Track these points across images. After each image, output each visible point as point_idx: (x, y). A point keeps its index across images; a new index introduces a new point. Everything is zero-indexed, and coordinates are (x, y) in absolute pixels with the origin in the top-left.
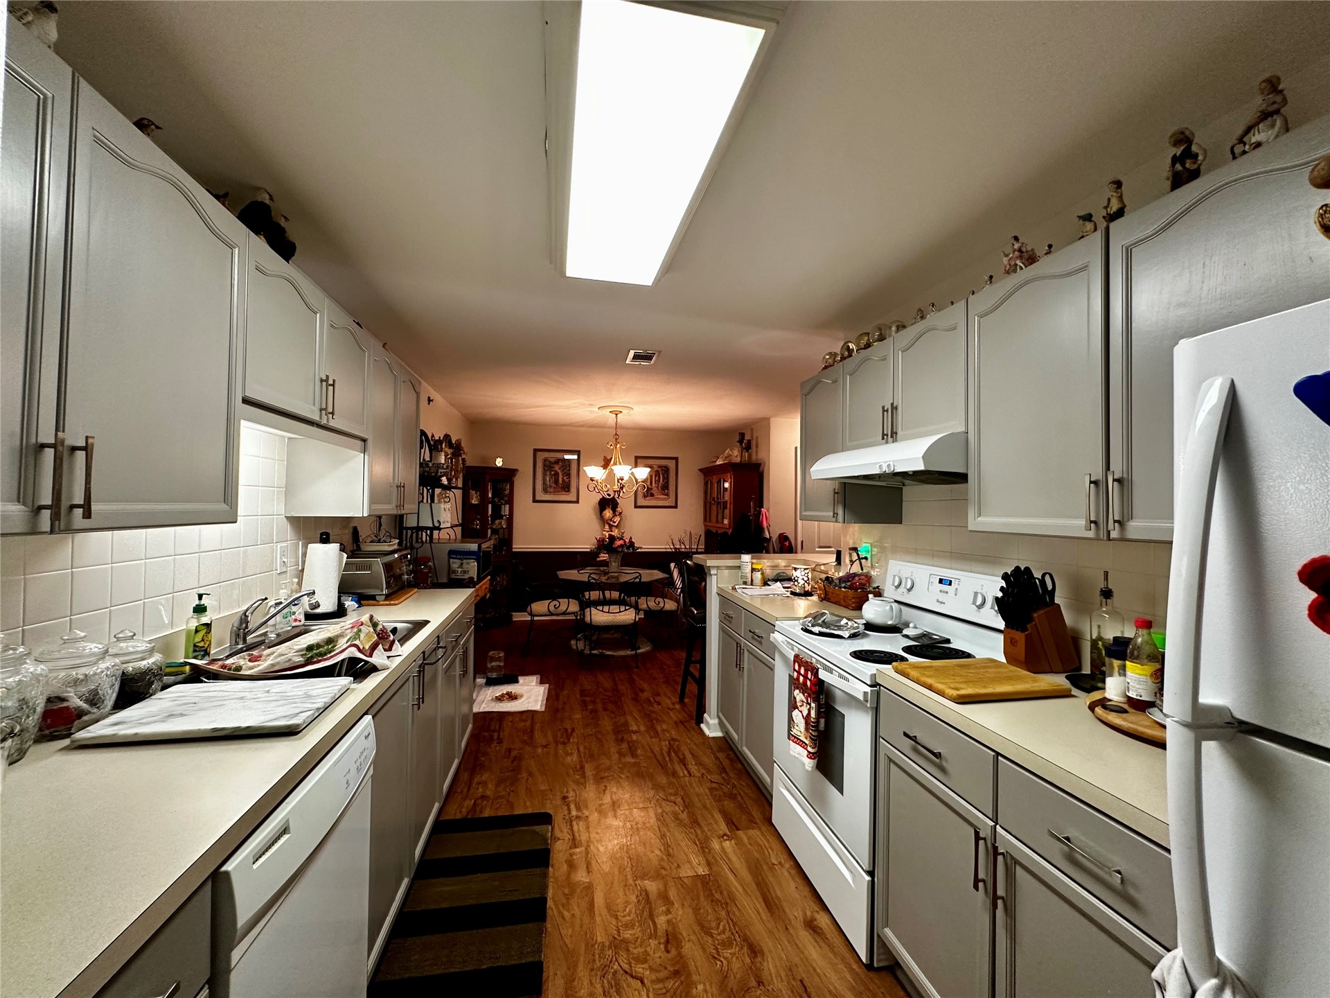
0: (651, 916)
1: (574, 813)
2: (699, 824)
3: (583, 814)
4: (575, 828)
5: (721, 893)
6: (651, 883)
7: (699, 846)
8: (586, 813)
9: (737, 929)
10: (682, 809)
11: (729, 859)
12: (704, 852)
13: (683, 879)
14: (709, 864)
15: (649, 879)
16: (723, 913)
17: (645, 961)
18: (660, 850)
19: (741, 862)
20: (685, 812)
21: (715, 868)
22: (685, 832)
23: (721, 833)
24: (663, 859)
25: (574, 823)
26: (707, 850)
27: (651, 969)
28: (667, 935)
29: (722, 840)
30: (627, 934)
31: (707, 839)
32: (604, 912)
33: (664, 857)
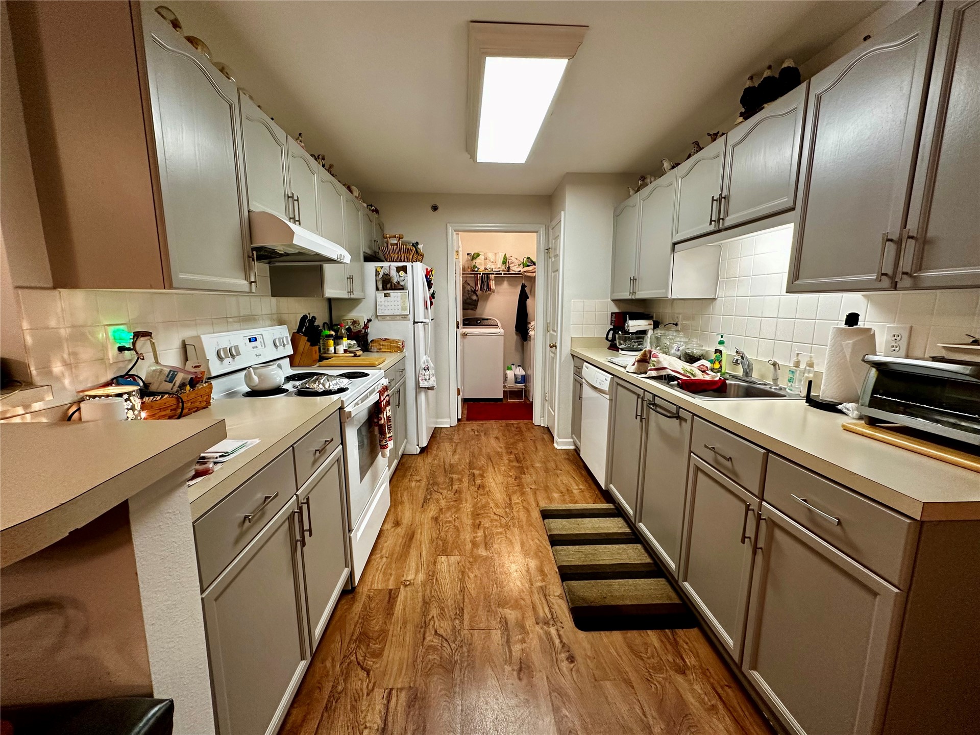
0: (485, 537)
1: (553, 631)
2: (424, 600)
3: (542, 628)
4: (547, 610)
5: (437, 544)
6: (482, 554)
7: (435, 578)
8: (538, 628)
9: (439, 527)
10: (432, 623)
11: (417, 565)
12: (434, 572)
13: (458, 554)
14: (435, 563)
15: (483, 556)
16: (442, 534)
17: (492, 520)
18: (469, 577)
19: (410, 561)
20: (430, 617)
21: (432, 559)
22: (440, 593)
23: (408, 589)
24: (469, 569)
25: (549, 616)
26: (430, 573)
27: (490, 517)
28: (478, 528)
29: (412, 582)
30: (500, 530)
31: (424, 584)
32: (514, 541)
33: (467, 570)
